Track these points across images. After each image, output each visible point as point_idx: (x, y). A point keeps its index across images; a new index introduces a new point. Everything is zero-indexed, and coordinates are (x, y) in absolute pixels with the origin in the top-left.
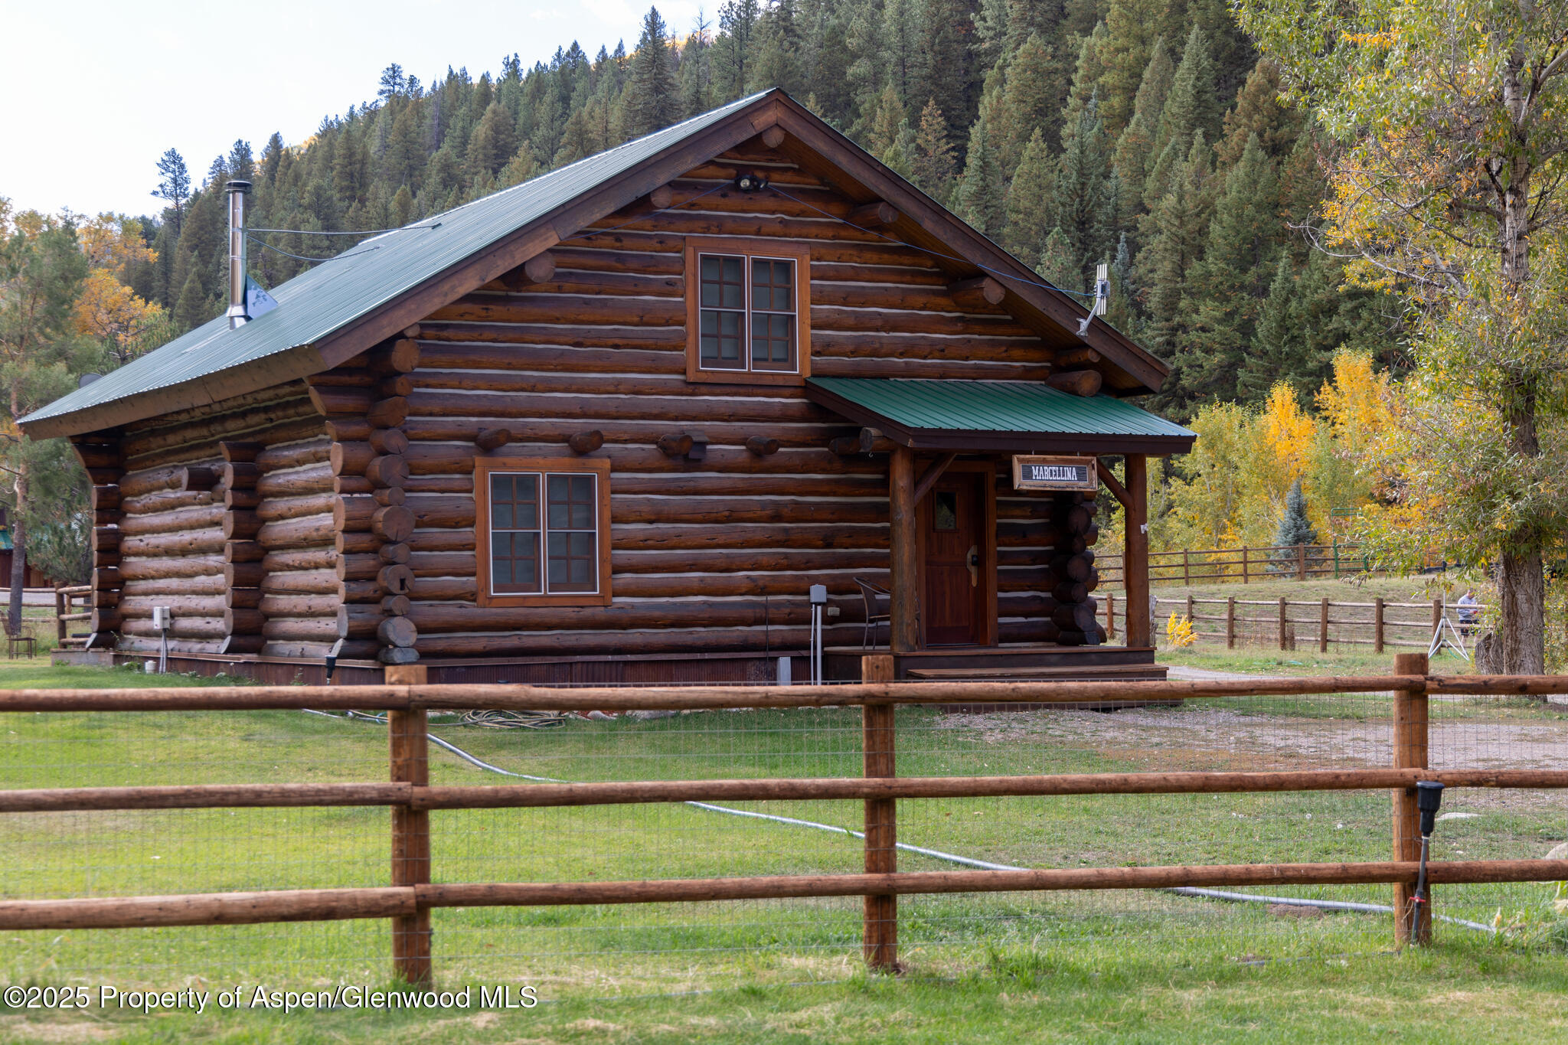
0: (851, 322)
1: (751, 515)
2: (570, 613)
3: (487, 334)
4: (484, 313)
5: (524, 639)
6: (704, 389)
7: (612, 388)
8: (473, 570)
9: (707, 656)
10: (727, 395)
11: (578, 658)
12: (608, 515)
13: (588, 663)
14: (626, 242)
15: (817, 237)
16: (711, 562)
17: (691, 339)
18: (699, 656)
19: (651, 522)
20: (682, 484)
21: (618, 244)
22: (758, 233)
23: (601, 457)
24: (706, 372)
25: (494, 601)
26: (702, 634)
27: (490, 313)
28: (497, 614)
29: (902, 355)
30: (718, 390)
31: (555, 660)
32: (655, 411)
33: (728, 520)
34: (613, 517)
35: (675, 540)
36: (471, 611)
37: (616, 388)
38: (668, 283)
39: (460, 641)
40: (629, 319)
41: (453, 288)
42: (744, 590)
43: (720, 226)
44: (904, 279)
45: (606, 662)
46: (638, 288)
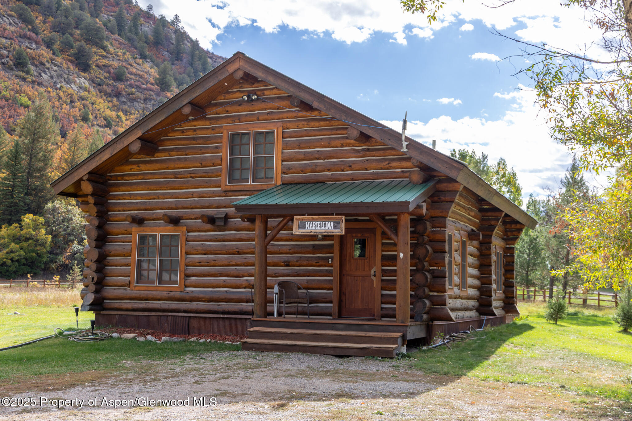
0: (302, 156)
1: (248, 251)
2: (165, 294)
3: (140, 177)
4: (138, 168)
5: (148, 304)
6: (230, 194)
7: (190, 196)
8: (129, 275)
9: (225, 316)
10: (242, 195)
11: (170, 314)
12: (184, 251)
13: (174, 316)
14: (198, 132)
15: (287, 118)
16: (229, 273)
17: (224, 171)
18: (222, 316)
19: (205, 254)
20: (217, 237)
21: (195, 133)
22: (258, 120)
23: (182, 226)
24: (230, 185)
25: (137, 287)
26: (224, 306)
27: (140, 168)
28: (136, 293)
29: (329, 170)
30: (237, 193)
31: (161, 314)
32: (207, 205)
33: (239, 253)
34: (186, 253)
35: (213, 263)
36: (129, 292)
37: (192, 195)
38: (216, 147)
39: (124, 304)
40: (196, 165)
41: (100, 158)
42: (244, 286)
43: (239, 119)
44: (333, 133)
45: (181, 316)
46: (202, 150)
